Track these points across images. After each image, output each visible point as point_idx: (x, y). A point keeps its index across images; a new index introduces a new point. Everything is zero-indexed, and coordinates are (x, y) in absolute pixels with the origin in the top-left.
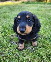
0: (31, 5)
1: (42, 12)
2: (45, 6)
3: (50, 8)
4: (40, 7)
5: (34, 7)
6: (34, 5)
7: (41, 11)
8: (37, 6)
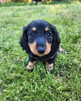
0: (2, 9)
1: (19, 18)
2: (25, 9)
3: (31, 11)
4: (17, 10)
5: (8, 11)
6: (7, 7)
7: (18, 16)
8: (12, 9)
